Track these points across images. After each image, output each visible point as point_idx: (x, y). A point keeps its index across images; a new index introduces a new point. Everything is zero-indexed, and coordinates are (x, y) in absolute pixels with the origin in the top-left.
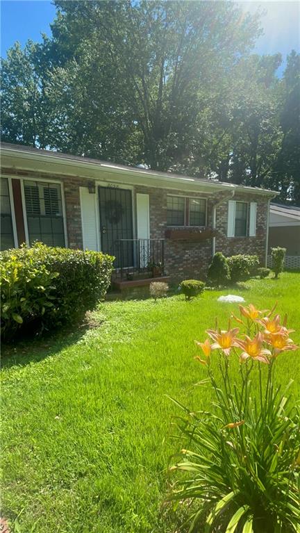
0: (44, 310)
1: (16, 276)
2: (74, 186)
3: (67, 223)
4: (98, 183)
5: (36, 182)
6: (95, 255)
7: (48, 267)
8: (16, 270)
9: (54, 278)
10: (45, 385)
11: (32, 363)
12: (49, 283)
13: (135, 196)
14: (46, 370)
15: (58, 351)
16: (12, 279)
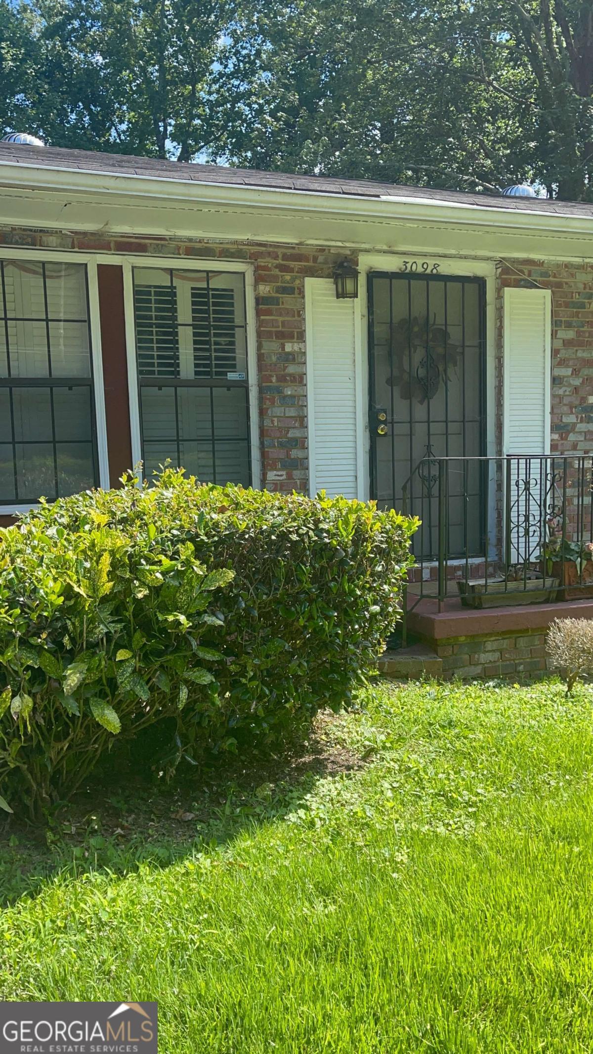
0: (184, 694)
1: (105, 578)
2: (288, 277)
3: (261, 400)
4: (366, 262)
5: (171, 271)
6: (350, 510)
7: (200, 552)
8: (106, 559)
9: (219, 589)
10: (183, 947)
11: (144, 870)
12: (201, 605)
13: (500, 297)
14: (187, 897)
15: (227, 837)
16: (94, 588)
